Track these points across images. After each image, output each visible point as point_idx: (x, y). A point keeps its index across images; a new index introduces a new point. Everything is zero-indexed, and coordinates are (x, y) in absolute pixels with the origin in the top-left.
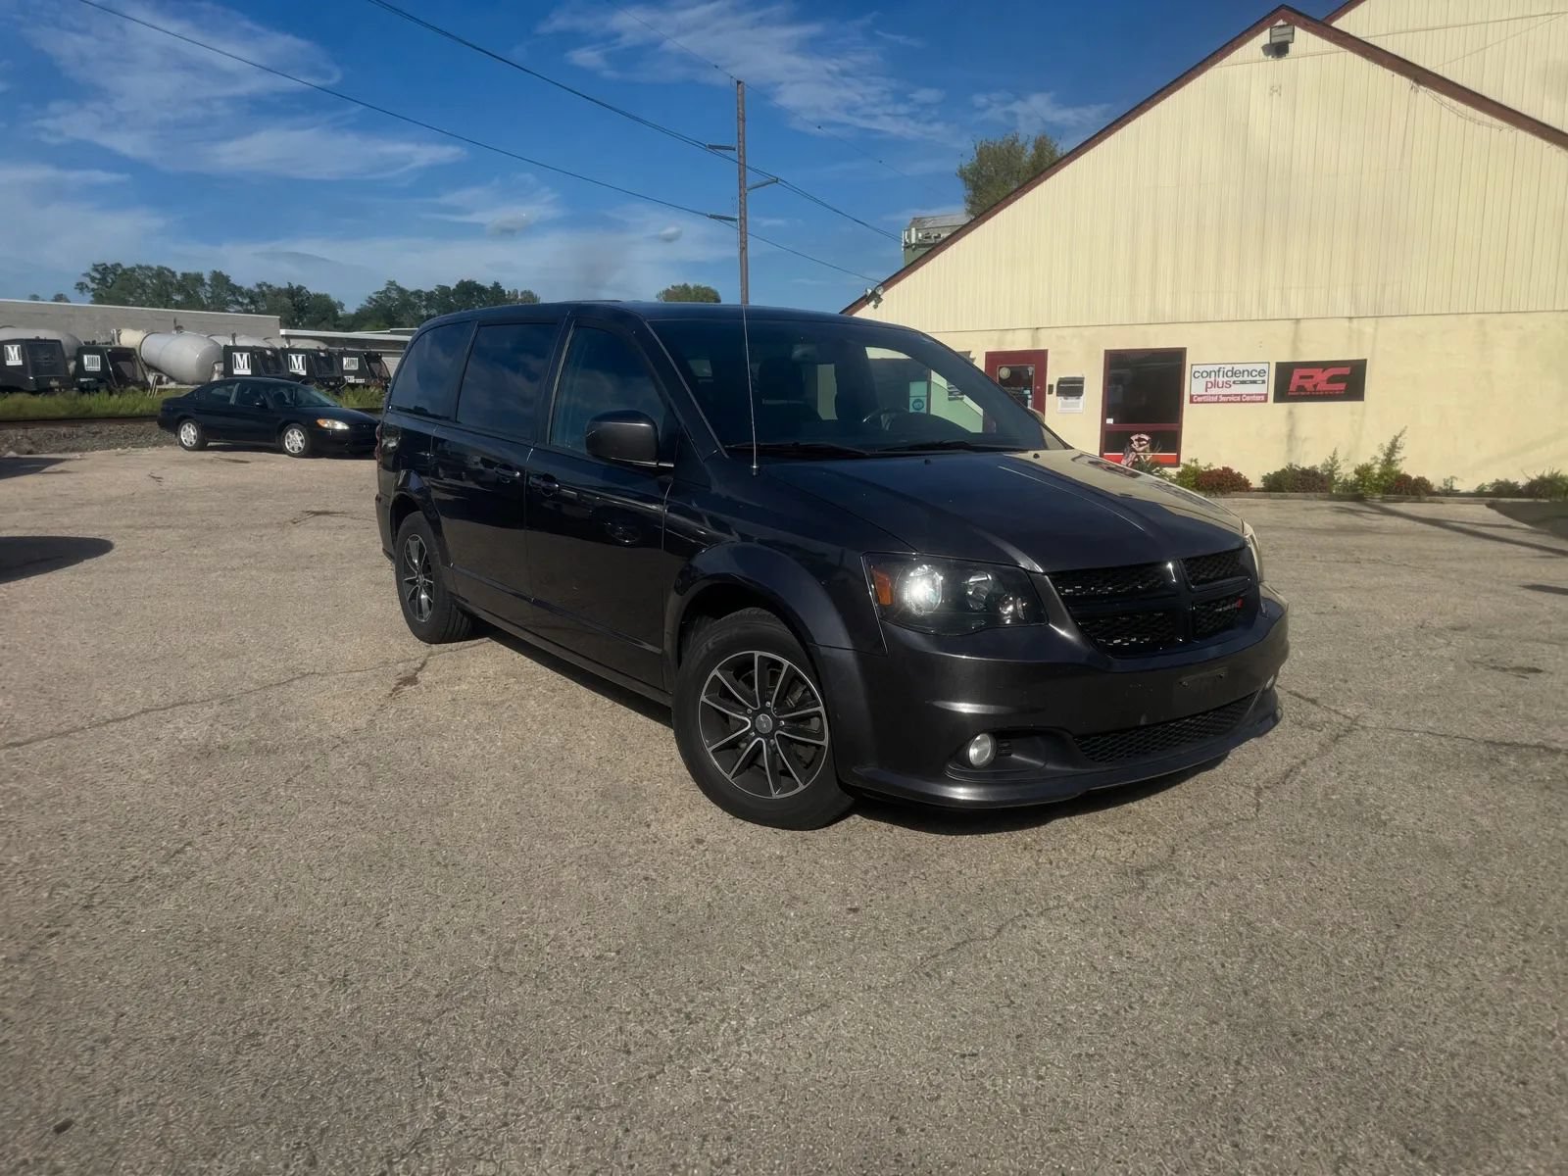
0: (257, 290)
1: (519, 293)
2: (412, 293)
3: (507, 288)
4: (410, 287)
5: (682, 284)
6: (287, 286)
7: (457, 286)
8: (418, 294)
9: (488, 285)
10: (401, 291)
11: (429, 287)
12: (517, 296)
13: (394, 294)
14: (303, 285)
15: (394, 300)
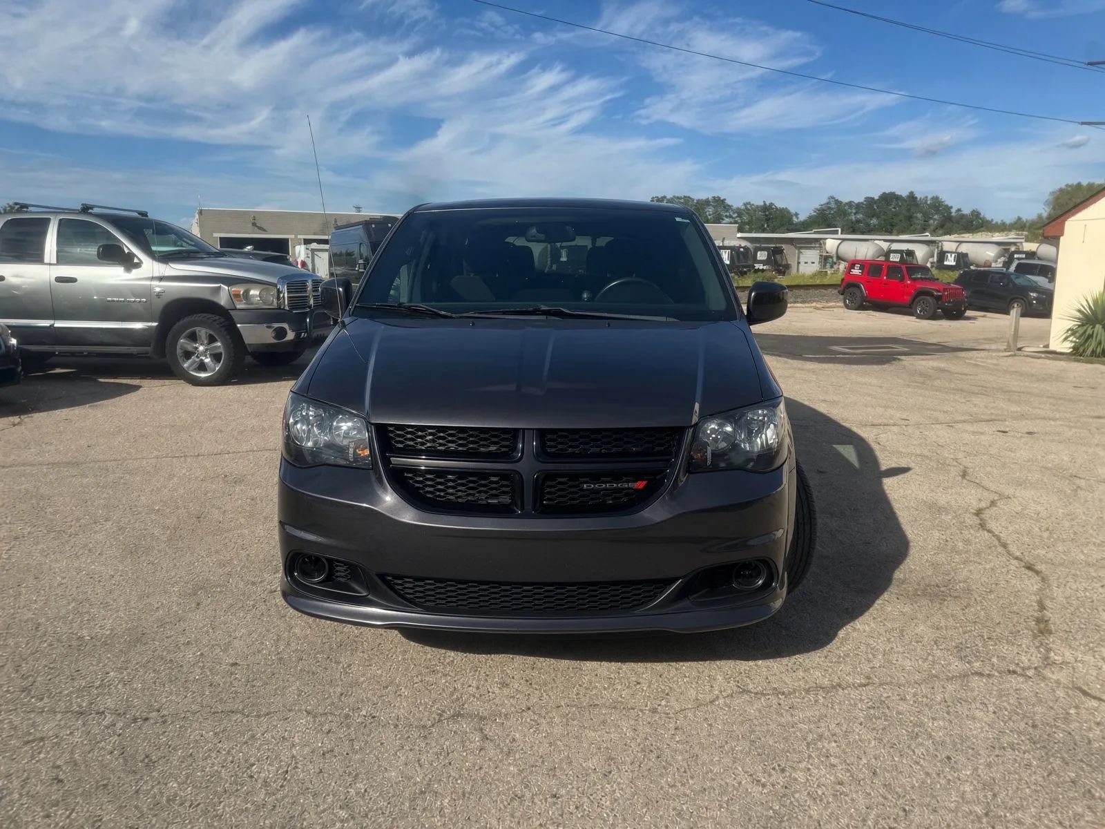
0: (743, 207)
1: (929, 199)
2: (846, 203)
3: (919, 196)
4: (845, 199)
5: (1075, 183)
6: (762, 204)
7: (879, 197)
8: (850, 204)
9: (904, 194)
10: (837, 202)
11: (859, 198)
12: (927, 200)
13: (833, 205)
14: (773, 202)
15: (832, 209)
